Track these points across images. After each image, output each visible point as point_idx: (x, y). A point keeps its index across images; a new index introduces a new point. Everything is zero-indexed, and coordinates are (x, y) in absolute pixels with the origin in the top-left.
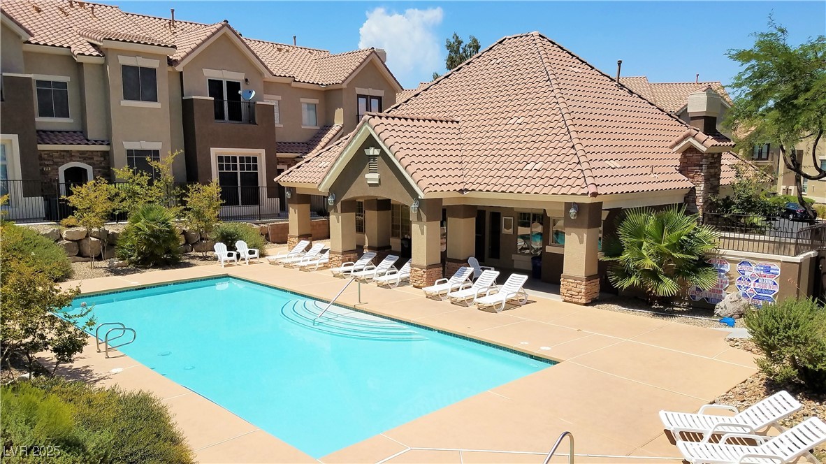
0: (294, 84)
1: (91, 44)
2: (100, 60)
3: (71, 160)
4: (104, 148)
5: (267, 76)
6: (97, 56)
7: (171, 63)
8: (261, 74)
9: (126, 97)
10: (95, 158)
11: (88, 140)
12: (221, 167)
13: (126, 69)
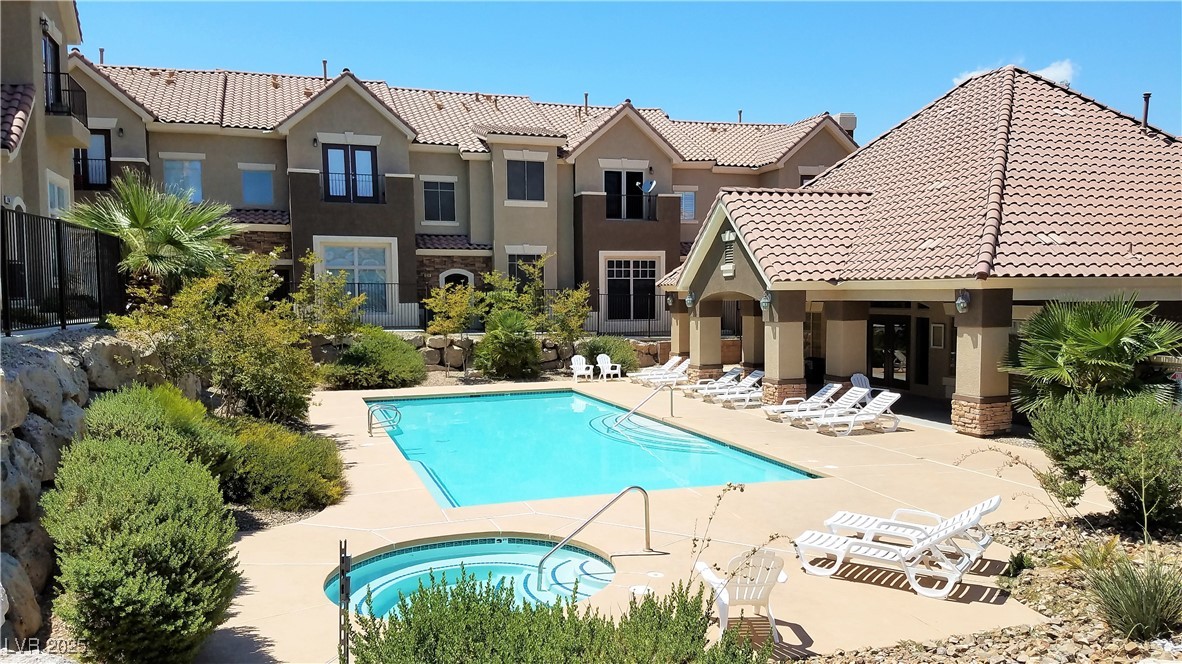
0: (716, 170)
1: (481, 140)
2: (486, 157)
3: (453, 267)
4: (485, 253)
5: (676, 160)
6: (483, 151)
7: (561, 153)
8: (670, 160)
9: (511, 197)
10: (477, 265)
11: (471, 245)
12: (610, 274)
13: (512, 164)
